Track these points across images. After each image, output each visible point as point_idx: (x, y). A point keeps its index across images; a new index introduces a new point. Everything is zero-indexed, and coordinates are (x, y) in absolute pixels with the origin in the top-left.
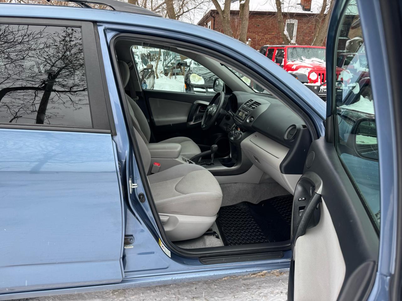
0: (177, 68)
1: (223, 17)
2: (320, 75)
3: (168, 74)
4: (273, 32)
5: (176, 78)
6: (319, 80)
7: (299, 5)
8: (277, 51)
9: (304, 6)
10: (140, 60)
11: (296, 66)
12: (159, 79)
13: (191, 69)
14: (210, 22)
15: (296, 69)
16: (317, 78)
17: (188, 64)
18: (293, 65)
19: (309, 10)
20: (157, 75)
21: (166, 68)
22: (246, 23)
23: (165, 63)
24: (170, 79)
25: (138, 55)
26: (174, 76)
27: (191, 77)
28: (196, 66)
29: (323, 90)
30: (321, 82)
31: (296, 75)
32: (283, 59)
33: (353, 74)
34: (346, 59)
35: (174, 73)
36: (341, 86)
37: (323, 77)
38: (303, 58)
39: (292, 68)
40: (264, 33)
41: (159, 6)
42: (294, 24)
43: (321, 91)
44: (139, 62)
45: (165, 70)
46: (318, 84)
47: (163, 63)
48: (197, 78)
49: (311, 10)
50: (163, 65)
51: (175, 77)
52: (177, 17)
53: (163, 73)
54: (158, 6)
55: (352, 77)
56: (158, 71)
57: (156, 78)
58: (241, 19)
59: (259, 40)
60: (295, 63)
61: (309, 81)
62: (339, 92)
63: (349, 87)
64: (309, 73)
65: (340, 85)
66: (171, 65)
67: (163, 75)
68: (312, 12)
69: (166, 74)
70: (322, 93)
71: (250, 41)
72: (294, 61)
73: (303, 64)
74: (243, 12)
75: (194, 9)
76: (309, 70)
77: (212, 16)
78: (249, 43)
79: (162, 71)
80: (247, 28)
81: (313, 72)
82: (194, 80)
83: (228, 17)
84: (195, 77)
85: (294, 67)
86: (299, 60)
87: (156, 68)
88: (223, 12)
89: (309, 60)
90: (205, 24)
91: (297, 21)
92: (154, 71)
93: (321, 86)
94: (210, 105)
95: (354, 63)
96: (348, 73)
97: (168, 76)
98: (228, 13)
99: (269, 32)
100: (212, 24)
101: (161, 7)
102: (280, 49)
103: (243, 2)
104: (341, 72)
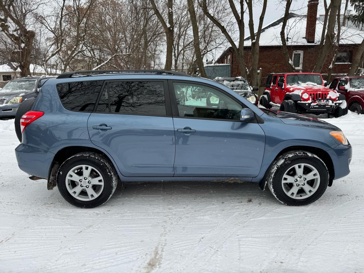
0: (202, 93)
1: (238, 53)
2: (311, 95)
3: (195, 97)
4: (282, 61)
6: (311, 99)
7: (304, 39)
8: (279, 78)
9: (308, 40)
11: (293, 88)
12: (188, 101)
14: (230, 56)
15: (293, 91)
16: (309, 97)
18: (290, 88)
19: (313, 42)
20: (187, 98)
21: (193, 93)
22: (257, 57)
23: (193, 89)
24: (197, 101)
26: (200, 99)
27: (211, 99)
29: (313, 106)
30: (312, 100)
31: (292, 95)
32: (284, 84)
33: (340, 93)
34: (339, 82)
35: (200, 96)
36: (329, 103)
37: (314, 96)
38: (299, 82)
39: (290, 90)
40: (274, 62)
41: (190, 43)
42: (300, 54)
43: (312, 107)
45: (192, 94)
46: (310, 102)
47: (192, 89)
48: (215, 99)
49: (315, 42)
50: (191, 90)
52: (202, 55)
53: (191, 97)
54: (188, 43)
55: (338, 96)
56: (188, 95)
57: (186, 101)
58: (253, 54)
59: (270, 68)
60: (293, 86)
61: (302, 100)
62: (327, 107)
63: (336, 104)
64: (302, 94)
65: (327, 102)
66: (197, 91)
67: (192, 99)
68: (315, 44)
69: (194, 98)
70: (312, 109)
71: (261, 70)
72: (292, 85)
73: (299, 87)
74: (254, 49)
75: (215, 49)
76: (302, 91)
77: (230, 52)
78: (260, 71)
79: (191, 95)
80: (257, 60)
81: (305, 93)
82: (213, 101)
83: (242, 53)
84: (214, 99)
85: (291, 89)
86: (296, 84)
87: (186, 93)
88: (238, 49)
89: (305, 83)
90: (226, 57)
91: (303, 51)
92: (184, 96)
93: (311, 103)
94: (215, 112)
95: (345, 85)
96: (335, 92)
97: (195, 99)
98: (241, 50)
99: (278, 61)
100: (231, 57)
101: (191, 44)
102: (281, 76)
103: (254, 41)
104: (329, 92)
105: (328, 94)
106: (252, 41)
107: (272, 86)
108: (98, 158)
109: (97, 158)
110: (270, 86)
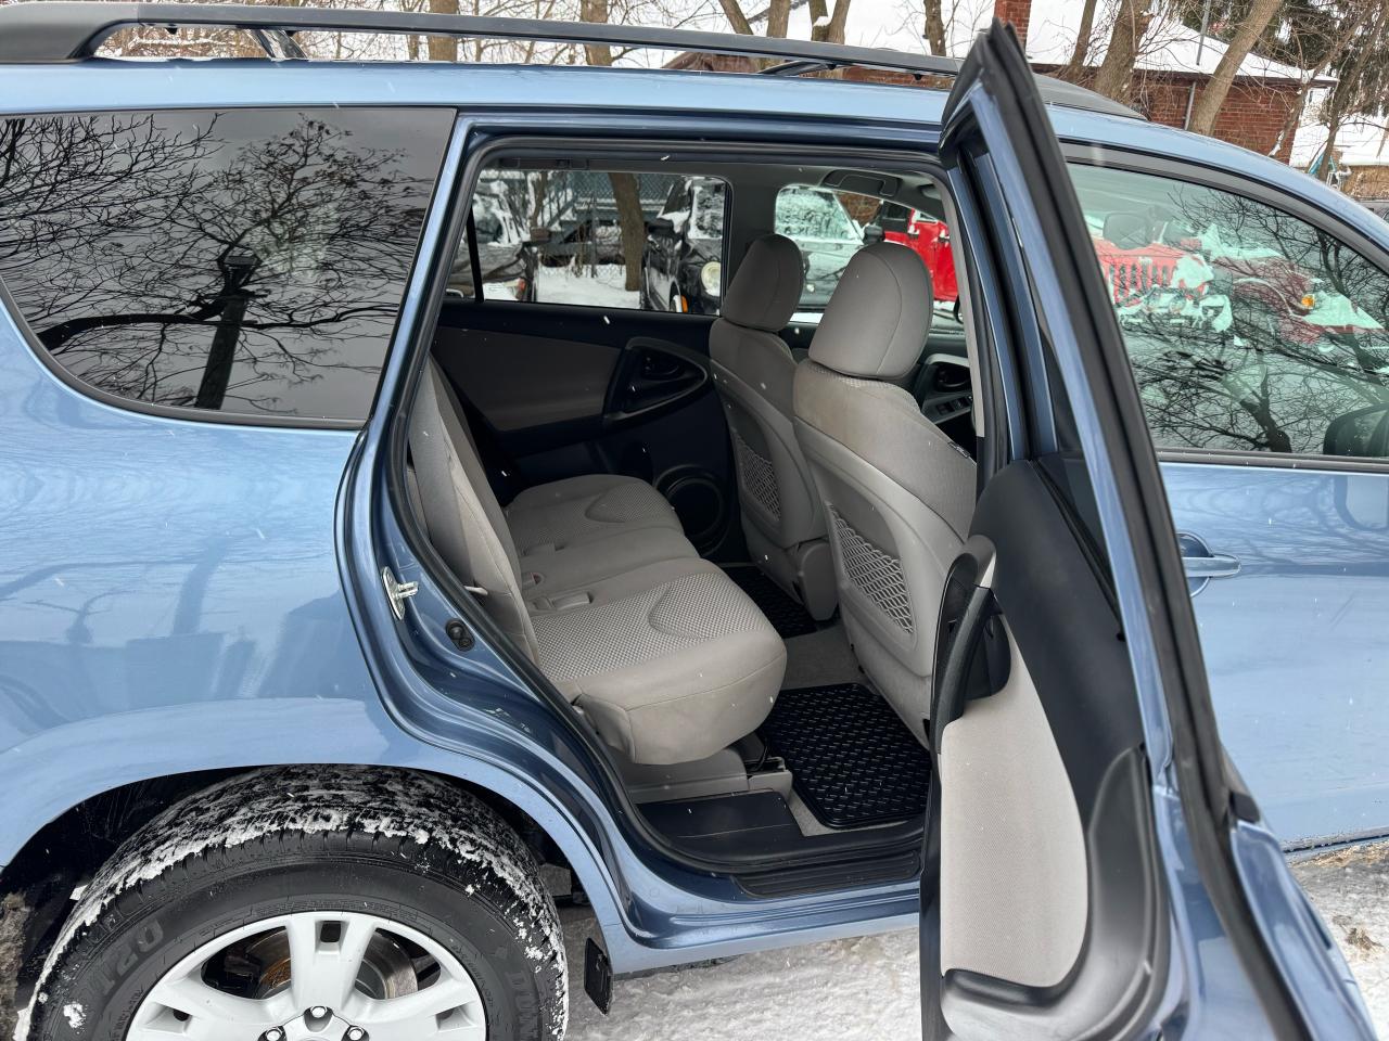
5: (594, 273)
10: (508, 215)
13: (692, 246)
17: (677, 230)
25: (496, 196)
27: (706, 275)
28: (707, 237)
44: (504, 220)
51: (593, 269)
55: (1211, 276)
62: (1176, 324)
95: (1200, 232)
103: (823, 21)
104: (1178, 261)
105: (1176, 268)
106: (814, 18)
107: (917, 226)
108: (431, 839)
109: (422, 838)
110: (908, 222)
